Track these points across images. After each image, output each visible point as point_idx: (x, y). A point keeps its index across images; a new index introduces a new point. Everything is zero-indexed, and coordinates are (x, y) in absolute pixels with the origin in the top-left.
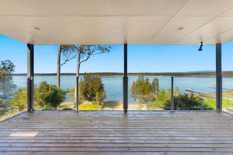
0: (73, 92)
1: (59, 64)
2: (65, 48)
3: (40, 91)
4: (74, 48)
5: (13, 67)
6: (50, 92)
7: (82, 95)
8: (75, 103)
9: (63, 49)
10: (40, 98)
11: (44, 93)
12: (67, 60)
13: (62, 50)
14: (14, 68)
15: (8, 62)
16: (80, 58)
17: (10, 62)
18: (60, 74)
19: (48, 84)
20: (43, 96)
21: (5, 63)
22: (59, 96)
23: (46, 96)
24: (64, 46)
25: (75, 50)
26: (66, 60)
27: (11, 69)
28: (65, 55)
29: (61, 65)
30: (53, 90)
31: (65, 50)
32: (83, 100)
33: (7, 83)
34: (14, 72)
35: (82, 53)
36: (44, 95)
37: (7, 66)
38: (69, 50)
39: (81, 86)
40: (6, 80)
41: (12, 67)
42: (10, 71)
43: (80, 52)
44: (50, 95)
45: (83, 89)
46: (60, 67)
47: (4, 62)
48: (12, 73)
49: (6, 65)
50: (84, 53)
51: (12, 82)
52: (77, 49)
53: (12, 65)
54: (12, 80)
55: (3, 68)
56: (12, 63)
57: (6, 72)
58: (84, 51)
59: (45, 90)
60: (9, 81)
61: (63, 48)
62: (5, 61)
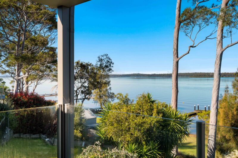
0: (207, 119)
1: (176, 56)
2: (188, 19)
3: (138, 115)
4: (208, 16)
5: (112, 65)
6: (154, 119)
7: (229, 131)
8: (211, 150)
9: (185, 22)
10: (135, 129)
11: (143, 118)
12: (192, 45)
13: (182, 24)
14: (113, 67)
15: (105, 57)
16: (222, 37)
17: (108, 56)
18: (178, 75)
19: (153, 99)
20: (141, 125)
21: (103, 58)
22: (173, 130)
23: (147, 126)
24: (186, 15)
25: (210, 20)
26: (191, 47)
27: (108, 67)
28: (189, 35)
29: (179, 56)
30: (161, 115)
31: (187, 24)
32: (230, 143)
33: (104, 89)
34: (112, 72)
35: (229, 24)
36: (144, 122)
37: (104, 63)
38: (197, 23)
39: (225, 108)
40: (103, 85)
41: (110, 65)
42: (108, 71)
43: (224, 21)
44: (154, 125)
45: (230, 115)
46: (177, 62)
47: (100, 58)
48: (110, 74)
49: (103, 61)
50: (233, 25)
51: (110, 88)
52: (214, 17)
53: (110, 61)
54: (110, 86)
55: (100, 67)
56: (110, 59)
57: (103, 74)
58: (233, 20)
59: (145, 114)
60: (106, 86)
61: (185, 20)
62: (102, 56)
